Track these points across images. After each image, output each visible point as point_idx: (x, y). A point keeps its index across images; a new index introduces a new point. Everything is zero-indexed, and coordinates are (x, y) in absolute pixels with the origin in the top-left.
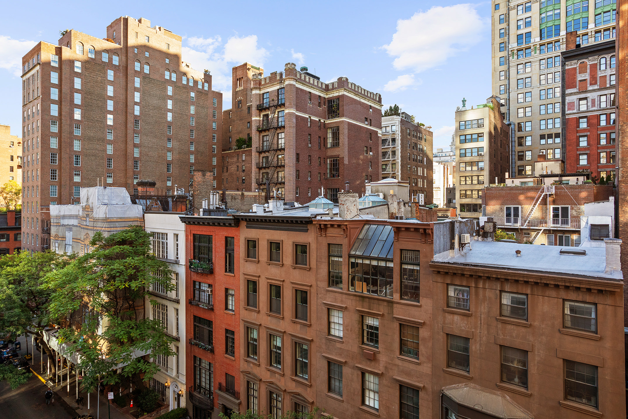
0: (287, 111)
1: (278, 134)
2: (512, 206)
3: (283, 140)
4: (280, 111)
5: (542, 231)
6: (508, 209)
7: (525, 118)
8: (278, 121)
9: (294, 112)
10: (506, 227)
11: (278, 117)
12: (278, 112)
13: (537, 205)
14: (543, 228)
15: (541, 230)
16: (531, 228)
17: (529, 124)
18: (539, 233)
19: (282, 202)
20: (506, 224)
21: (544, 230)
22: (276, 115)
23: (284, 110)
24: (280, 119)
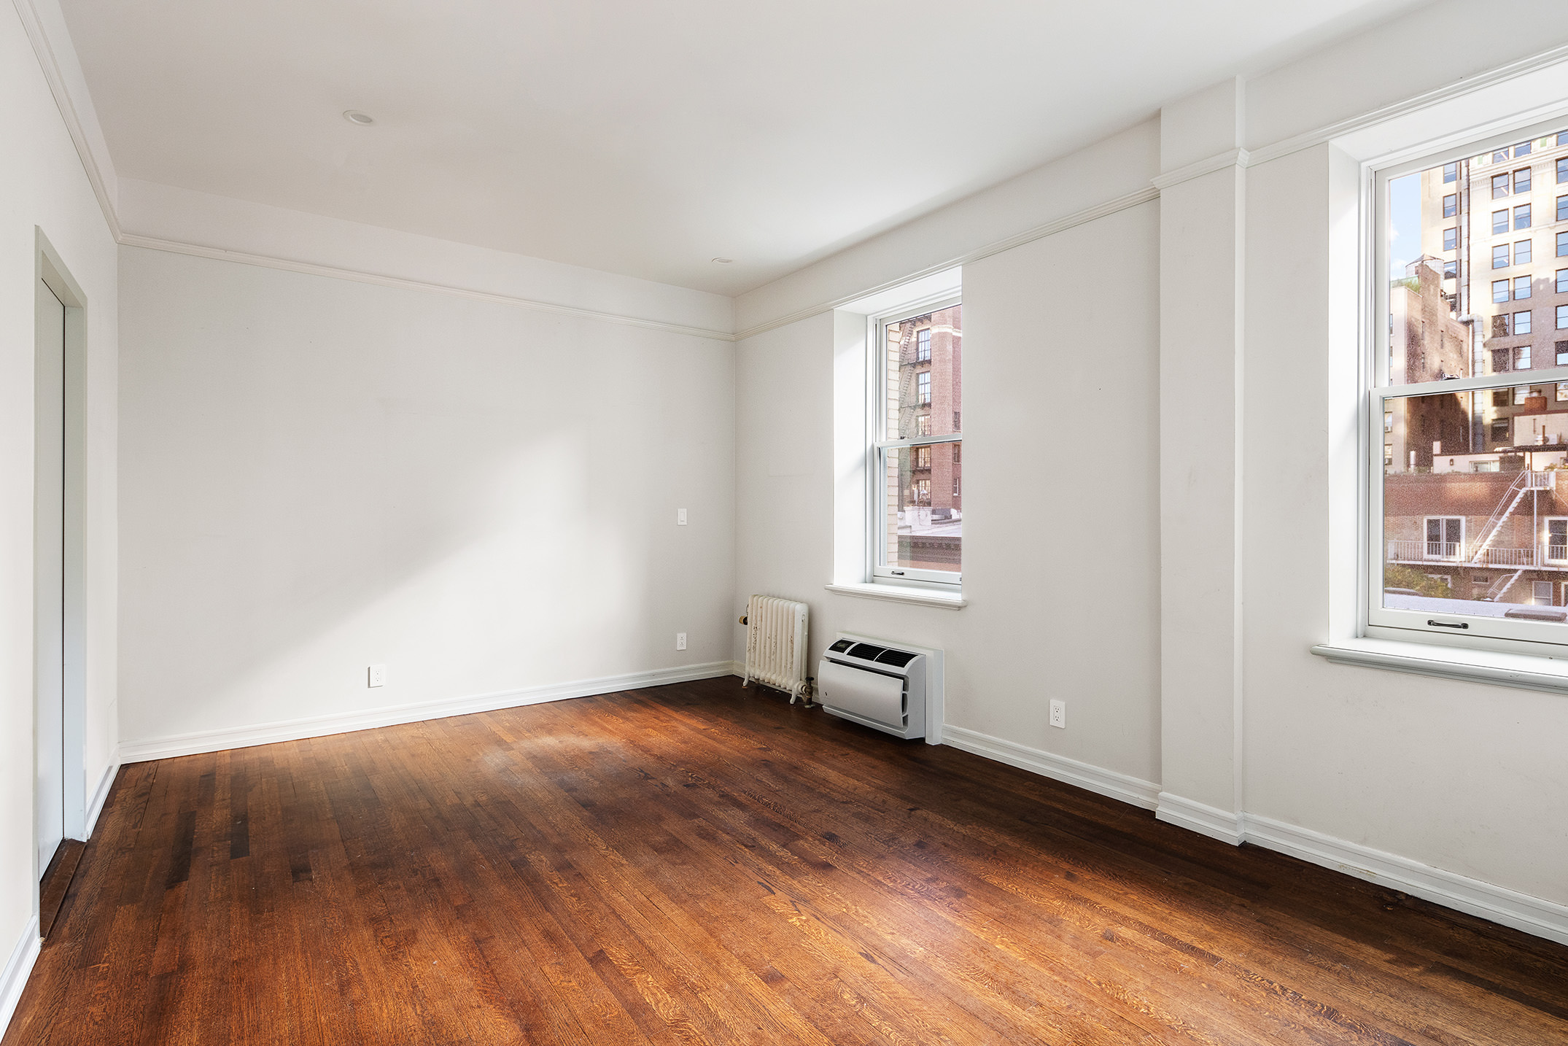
0: (935, 330)
1: (918, 374)
2: (1443, 518)
3: (928, 387)
4: (922, 331)
5: (1519, 573)
6: (1433, 524)
7: (1512, 303)
8: (917, 349)
9: (950, 331)
10: (1425, 563)
11: (918, 343)
12: (918, 332)
13: (1507, 514)
14: (1522, 567)
15: (1515, 571)
16: (1491, 566)
17: (1522, 318)
18: (1512, 577)
19: (928, 510)
20: (1426, 556)
21: (1525, 572)
22: (914, 339)
23: (929, 329)
24: (921, 347)
